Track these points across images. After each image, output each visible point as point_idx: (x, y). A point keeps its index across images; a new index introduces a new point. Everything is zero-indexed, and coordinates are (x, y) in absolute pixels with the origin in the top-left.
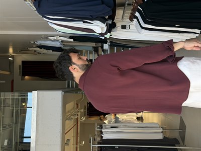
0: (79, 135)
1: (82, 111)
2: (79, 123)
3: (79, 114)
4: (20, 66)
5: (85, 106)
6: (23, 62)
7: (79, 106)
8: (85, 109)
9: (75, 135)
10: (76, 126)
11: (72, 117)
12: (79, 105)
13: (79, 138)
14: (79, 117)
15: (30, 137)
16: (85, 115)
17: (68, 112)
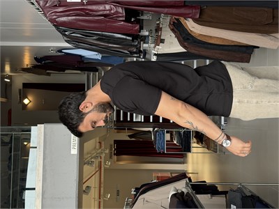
0: (102, 185)
1: (107, 151)
2: (103, 168)
3: (103, 156)
4: (20, 90)
5: (111, 146)
6: (24, 84)
7: (103, 145)
8: (111, 149)
9: (97, 186)
10: (98, 173)
11: (93, 160)
12: (103, 143)
13: (102, 189)
14: (103, 161)
15: (34, 189)
16: (111, 157)
17: (88, 154)
